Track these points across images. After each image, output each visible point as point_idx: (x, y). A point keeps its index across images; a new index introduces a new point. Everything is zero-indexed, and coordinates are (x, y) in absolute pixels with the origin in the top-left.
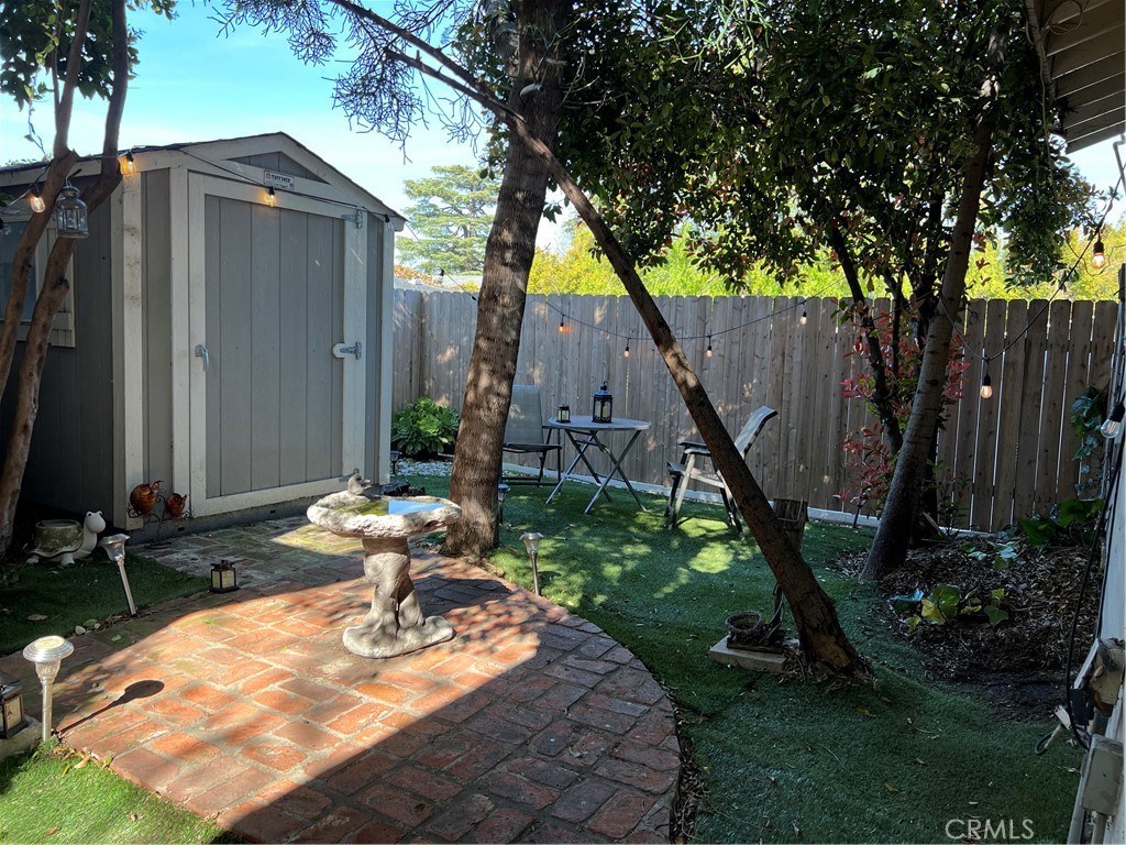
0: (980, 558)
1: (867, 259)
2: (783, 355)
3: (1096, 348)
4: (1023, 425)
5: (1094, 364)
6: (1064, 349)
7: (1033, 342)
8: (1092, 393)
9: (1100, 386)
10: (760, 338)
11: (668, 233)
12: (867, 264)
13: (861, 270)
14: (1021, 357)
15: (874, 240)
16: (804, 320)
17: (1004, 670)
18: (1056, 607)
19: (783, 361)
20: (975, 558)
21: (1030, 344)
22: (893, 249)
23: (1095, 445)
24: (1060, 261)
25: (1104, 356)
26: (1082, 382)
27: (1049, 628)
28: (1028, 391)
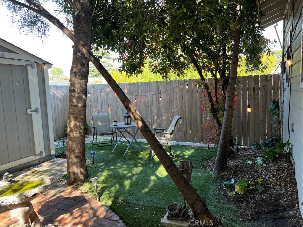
0: (250, 164)
1: (204, 67)
2: (182, 98)
3: (274, 88)
4: (255, 113)
5: (274, 94)
6: (265, 90)
7: (256, 89)
8: (274, 102)
9: (276, 100)
10: (175, 93)
11: (143, 63)
12: (205, 68)
13: (203, 71)
14: (252, 93)
15: (206, 60)
16: (187, 87)
17: (267, 213)
18: (280, 184)
19: (183, 99)
20: (249, 164)
21: (255, 89)
22: (212, 63)
23: (277, 118)
24: (261, 63)
25: (276, 91)
26: (271, 99)
27: (280, 194)
28: (256, 103)
